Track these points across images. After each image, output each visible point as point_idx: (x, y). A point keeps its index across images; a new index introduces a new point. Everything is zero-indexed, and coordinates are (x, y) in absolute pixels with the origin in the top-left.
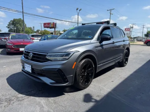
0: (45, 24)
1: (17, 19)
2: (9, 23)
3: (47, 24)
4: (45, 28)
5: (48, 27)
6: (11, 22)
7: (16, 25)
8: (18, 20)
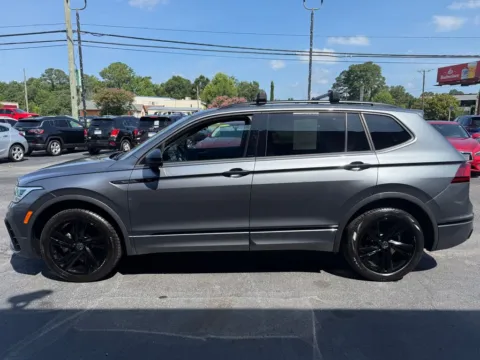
0: (442, 71)
1: (359, 66)
2: (338, 79)
3: (450, 72)
4: (440, 85)
5: (453, 82)
6: (343, 77)
7: (356, 84)
8: (362, 68)
